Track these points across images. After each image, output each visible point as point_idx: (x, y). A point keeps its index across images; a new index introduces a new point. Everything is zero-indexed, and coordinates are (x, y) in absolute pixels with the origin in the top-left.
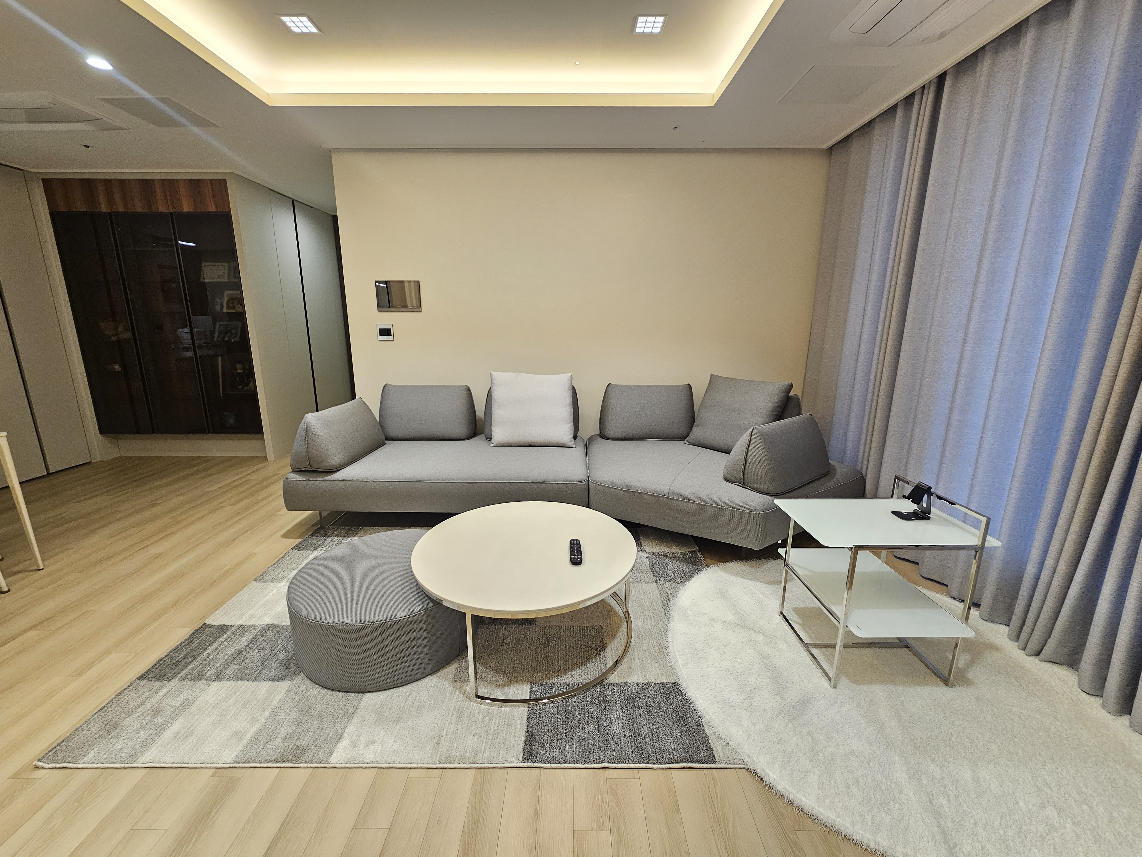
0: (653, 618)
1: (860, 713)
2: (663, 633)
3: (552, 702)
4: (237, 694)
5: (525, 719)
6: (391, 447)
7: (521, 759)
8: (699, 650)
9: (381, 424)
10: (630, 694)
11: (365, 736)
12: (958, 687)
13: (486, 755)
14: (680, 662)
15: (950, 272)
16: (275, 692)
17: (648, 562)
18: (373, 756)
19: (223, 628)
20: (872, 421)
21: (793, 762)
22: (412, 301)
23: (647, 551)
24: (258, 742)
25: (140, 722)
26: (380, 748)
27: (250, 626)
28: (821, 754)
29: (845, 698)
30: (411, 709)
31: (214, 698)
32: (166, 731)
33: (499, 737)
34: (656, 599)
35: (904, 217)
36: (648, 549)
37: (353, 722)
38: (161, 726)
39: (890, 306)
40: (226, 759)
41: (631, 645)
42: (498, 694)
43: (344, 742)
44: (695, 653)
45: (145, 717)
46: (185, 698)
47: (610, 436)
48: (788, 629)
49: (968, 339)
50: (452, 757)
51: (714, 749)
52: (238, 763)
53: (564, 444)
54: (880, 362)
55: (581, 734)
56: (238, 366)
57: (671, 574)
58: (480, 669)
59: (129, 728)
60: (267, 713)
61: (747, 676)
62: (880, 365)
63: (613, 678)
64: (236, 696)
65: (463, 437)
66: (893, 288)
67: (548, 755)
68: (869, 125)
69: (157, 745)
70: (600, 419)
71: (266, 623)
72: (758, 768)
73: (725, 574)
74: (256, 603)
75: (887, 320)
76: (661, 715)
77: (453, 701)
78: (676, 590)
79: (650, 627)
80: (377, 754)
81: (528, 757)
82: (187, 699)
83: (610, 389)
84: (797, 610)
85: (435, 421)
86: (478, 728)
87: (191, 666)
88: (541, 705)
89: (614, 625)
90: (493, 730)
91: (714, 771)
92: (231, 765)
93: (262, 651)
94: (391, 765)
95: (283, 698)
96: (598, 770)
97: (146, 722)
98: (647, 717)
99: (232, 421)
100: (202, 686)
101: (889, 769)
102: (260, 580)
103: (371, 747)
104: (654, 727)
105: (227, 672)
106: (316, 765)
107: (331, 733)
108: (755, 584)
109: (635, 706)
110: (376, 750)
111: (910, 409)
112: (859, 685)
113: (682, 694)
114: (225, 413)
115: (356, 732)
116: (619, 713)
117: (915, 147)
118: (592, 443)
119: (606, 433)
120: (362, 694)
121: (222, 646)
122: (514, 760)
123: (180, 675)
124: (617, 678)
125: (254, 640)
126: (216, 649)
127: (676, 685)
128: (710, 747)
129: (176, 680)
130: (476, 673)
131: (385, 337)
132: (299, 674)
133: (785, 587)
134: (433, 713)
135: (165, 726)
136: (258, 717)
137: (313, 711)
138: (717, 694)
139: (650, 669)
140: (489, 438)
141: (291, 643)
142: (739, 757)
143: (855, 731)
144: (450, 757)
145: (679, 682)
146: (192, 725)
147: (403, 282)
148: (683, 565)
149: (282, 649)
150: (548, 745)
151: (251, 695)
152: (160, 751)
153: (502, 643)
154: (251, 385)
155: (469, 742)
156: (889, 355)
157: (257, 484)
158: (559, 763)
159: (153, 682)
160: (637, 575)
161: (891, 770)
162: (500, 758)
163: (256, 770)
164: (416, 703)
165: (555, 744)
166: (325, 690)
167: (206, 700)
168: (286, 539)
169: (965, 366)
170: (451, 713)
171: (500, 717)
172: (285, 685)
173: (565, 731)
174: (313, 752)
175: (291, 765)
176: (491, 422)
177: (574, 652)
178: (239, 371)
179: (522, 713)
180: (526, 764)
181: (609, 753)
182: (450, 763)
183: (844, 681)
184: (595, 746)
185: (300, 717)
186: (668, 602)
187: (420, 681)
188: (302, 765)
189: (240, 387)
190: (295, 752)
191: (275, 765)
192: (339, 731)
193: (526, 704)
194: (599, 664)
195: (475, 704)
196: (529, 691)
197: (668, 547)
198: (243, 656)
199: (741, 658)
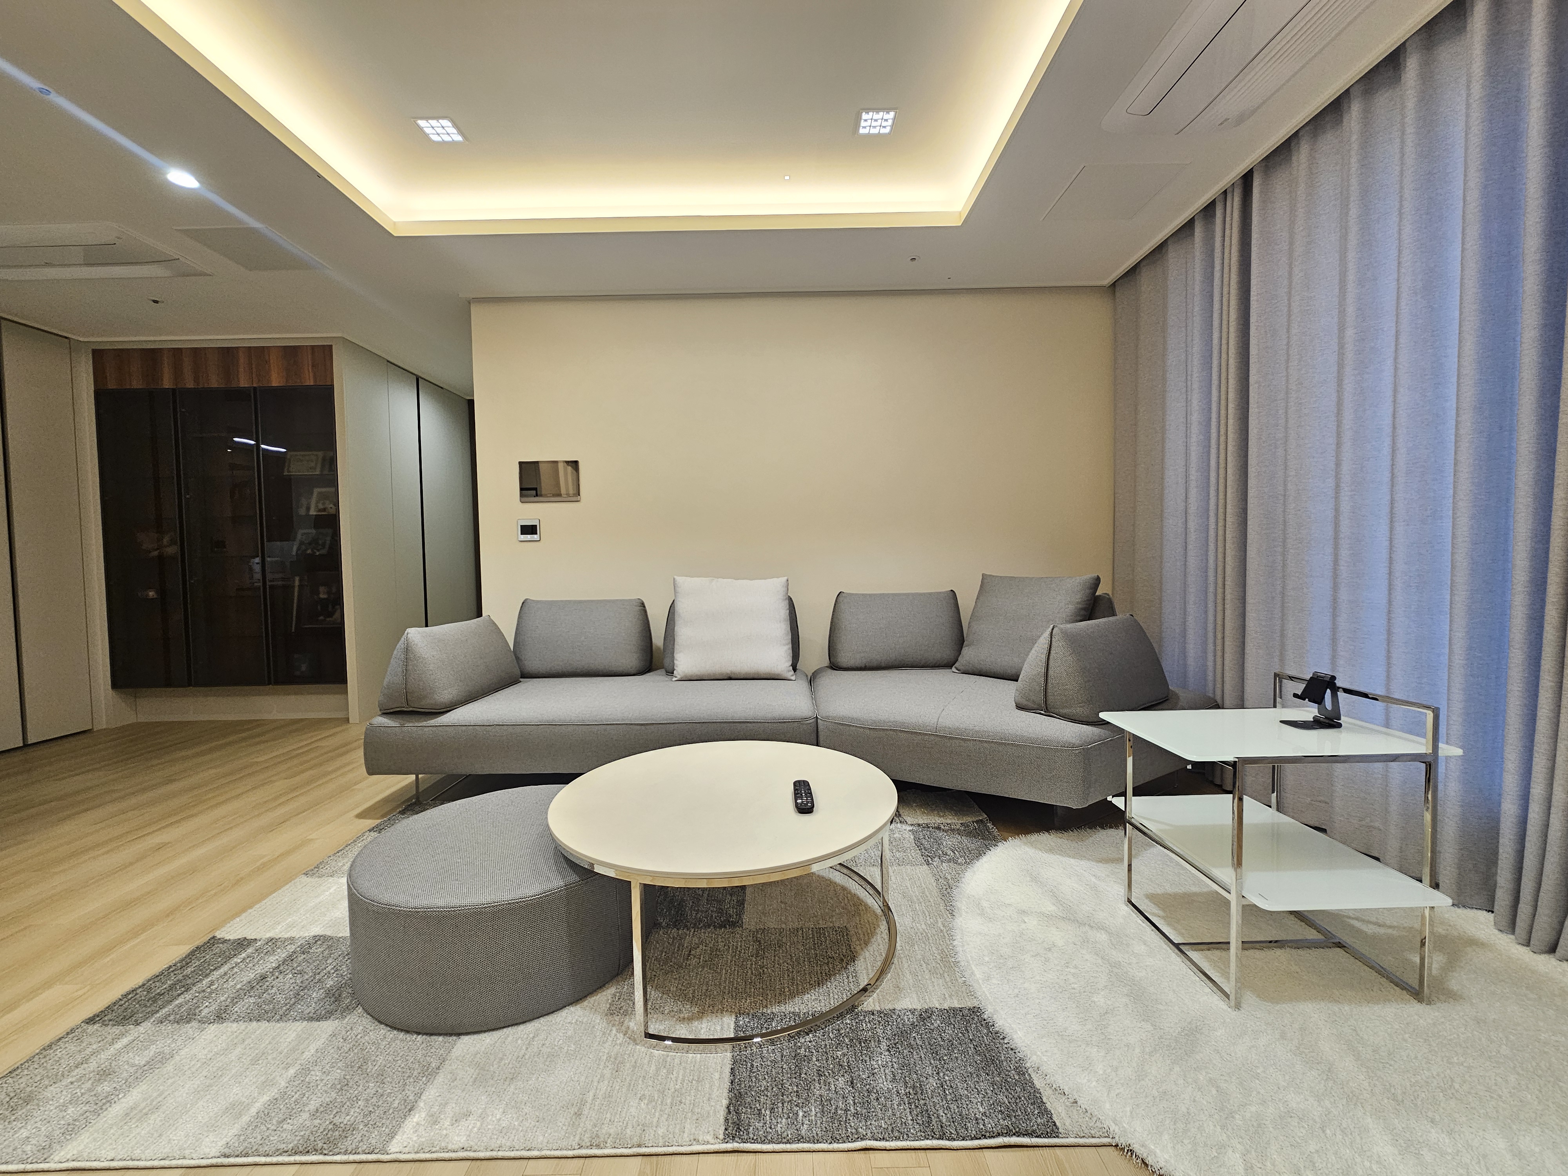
0: (927, 914)
1: (1288, 1048)
2: (946, 934)
3: (772, 1042)
4: (246, 1043)
5: (727, 1070)
6: (527, 686)
7: (721, 1137)
8: (1007, 957)
9: (517, 654)
10: (901, 1026)
11: (454, 1105)
12: (1439, 1004)
13: (660, 1131)
14: (978, 975)
15: (1300, 404)
16: (311, 1038)
17: (912, 837)
18: (465, 1139)
19: (242, 944)
20: (1219, 622)
21: (1193, 1130)
22: (567, 489)
23: (909, 823)
24: (268, 1120)
25: (71, 1092)
26: (479, 1124)
27: (286, 939)
28: (1237, 1116)
29: (1258, 1024)
30: (536, 1059)
31: (207, 1050)
32: (114, 1105)
33: (683, 1101)
34: (930, 887)
35: (1224, 347)
36: (909, 820)
37: (435, 1082)
38: (106, 1097)
39: (1222, 461)
40: (207, 1150)
41: (897, 953)
42: (682, 1032)
43: (417, 1116)
44: (1002, 961)
45: (83, 1083)
46: (158, 1051)
47: (845, 665)
48: (1144, 925)
49: (1343, 485)
50: (602, 1136)
51: (1053, 1112)
52: (228, 1157)
53: (778, 675)
54: (1220, 538)
55: (823, 1092)
56: (322, 589)
57: (949, 852)
58: (653, 994)
59: (51, 1103)
60: (292, 1071)
61: (1090, 995)
62: (1220, 544)
63: (870, 1003)
64: (243, 1046)
65: (633, 671)
66: (1222, 439)
67: (768, 1130)
68: (1161, 249)
69: (91, 1130)
70: (829, 642)
71: (312, 934)
72: (1133, 1141)
73: (1033, 850)
74: (302, 906)
75: (1222, 481)
76: (957, 1058)
77: (606, 1045)
78: (959, 874)
79: (924, 926)
80: (472, 1135)
81: (734, 1132)
82: (159, 1053)
83: (841, 599)
84: (1151, 897)
85: (593, 648)
86: (647, 1087)
87: (180, 1000)
88: (754, 1048)
89: (867, 925)
90: (673, 1090)
91: (1058, 1151)
92: (214, 1161)
93: (299, 976)
94: (494, 1154)
95: (322, 1046)
96: (856, 1154)
97: (83, 1091)
98: (932, 1062)
99: (304, 668)
100: (190, 1032)
101: (1361, 1138)
102: (314, 874)
103: (463, 1123)
104: (947, 1078)
105: (236, 1010)
106: (364, 1157)
107: (397, 1102)
108: (1082, 863)
109: (910, 1045)
110: (470, 1127)
111: (1273, 598)
112: (1278, 1003)
113: (988, 1025)
114: (296, 656)
115: (439, 1099)
116: (886, 1056)
117: (1226, 261)
118: (818, 676)
119: (839, 660)
120: (454, 1038)
121: (236, 970)
122: (709, 1138)
123: (158, 1015)
124: (877, 1004)
125: (291, 958)
126: (225, 974)
127: (975, 1011)
128: (1046, 1109)
129: (149, 1024)
130: (646, 1001)
131: (529, 537)
132: (354, 1009)
133: (1130, 866)
134: (572, 1065)
135: (112, 1097)
136: (274, 1078)
137: (371, 1067)
138: (1045, 1023)
139: (931, 988)
140: (670, 672)
141: (348, 962)
142: (1098, 1124)
143: (1287, 1077)
144: (597, 1136)
145: (980, 1006)
146: (160, 1095)
147: (556, 462)
148: (965, 840)
149: (333, 971)
150: (768, 1112)
151: (270, 1043)
152: (95, 1140)
153: (689, 955)
154: (337, 615)
155: (633, 1110)
156: (1231, 527)
157: (330, 751)
158: (788, 1142)
159: (110, 1027)
160: (898, 855)
161: (1364, 1141)
162: (686, 1135)
163: (258, 1168)
164: (545, 1050)
165: (780, 1110)
166: (395, 1032)
167: (192, 1053)
168: (362, 820)
169: (1345, 523)
170: (602, 1063)
171: (685, 1068)
172: (329, 1026)
173: (795, 1089)
174: (360, 1134)
175: (321, 1158)
176: (673, 649)
177: (805, 966)
178: (322, 596)
179: (723, 1061)
180: (729, 1146)
181: (873, 1122)
182: (598, 1146)
183: (1249, 998)
184: (849, 1113)
185: (347, 1077)
186: (949, 890)
187: (554, 1015)
188: (338, 1158)
189: (321, 618)
190: (329, 1136)
191: (292, 1159)
192: (410, 1098)
193: (728, 1046)
194: (846, 983)
195: (643, 1049)
196: (732, 1026)
197: (940, 817)
198: (267, 984)
199: (1076, 967)
